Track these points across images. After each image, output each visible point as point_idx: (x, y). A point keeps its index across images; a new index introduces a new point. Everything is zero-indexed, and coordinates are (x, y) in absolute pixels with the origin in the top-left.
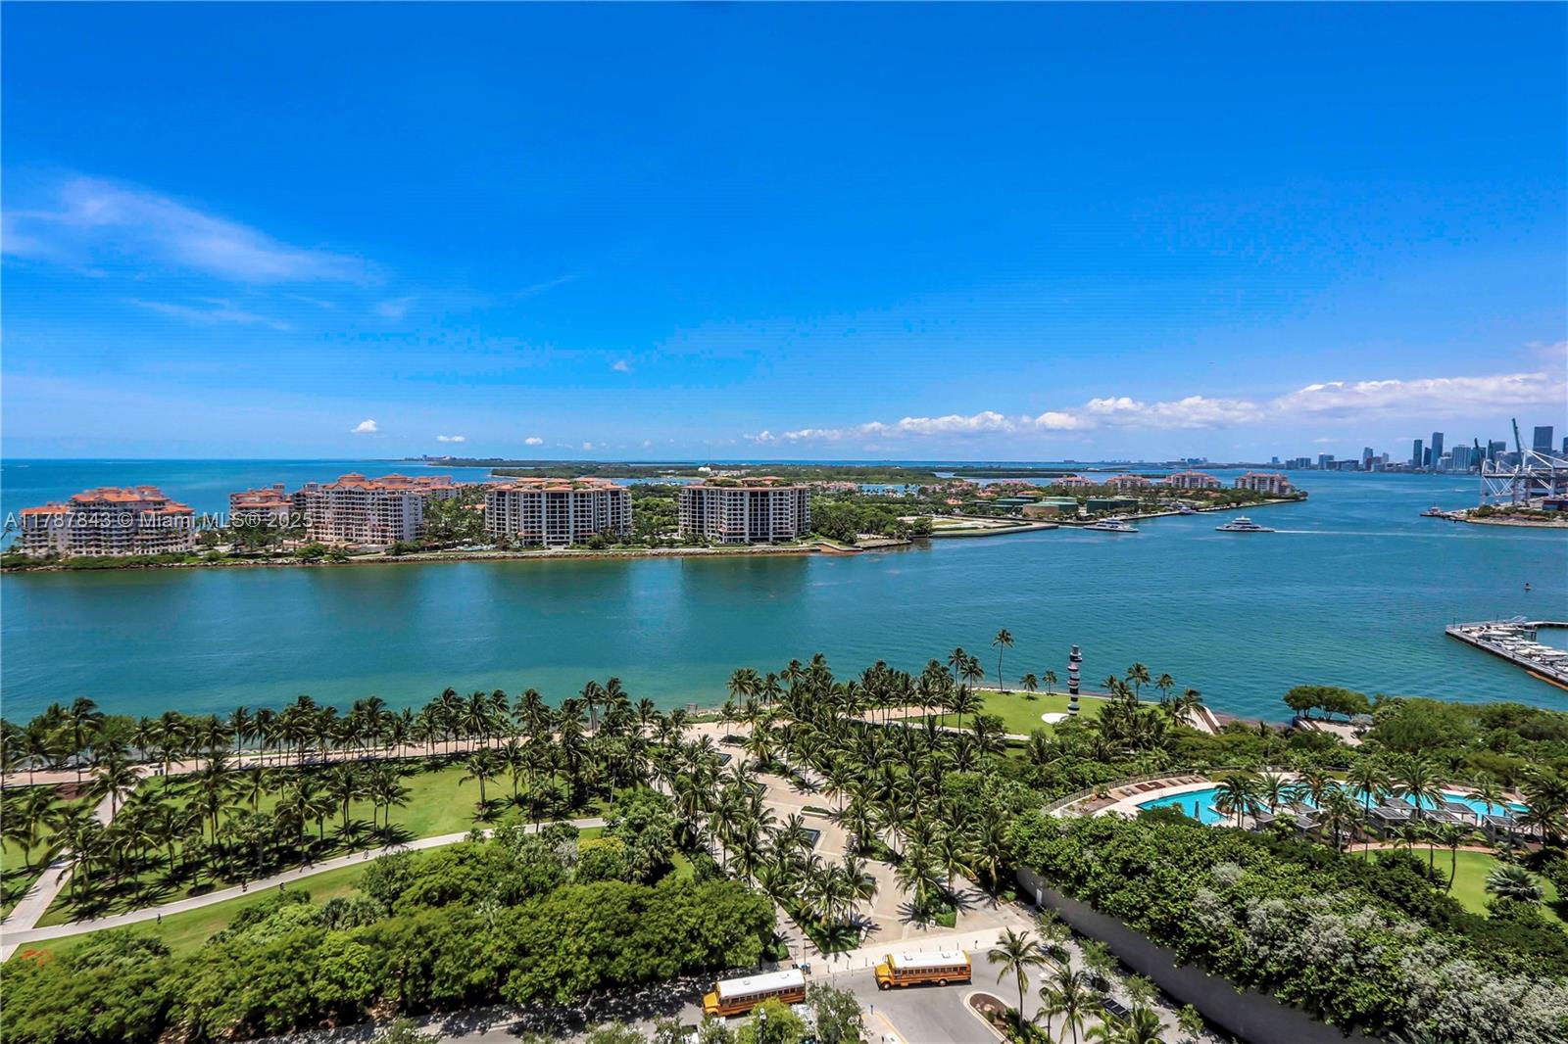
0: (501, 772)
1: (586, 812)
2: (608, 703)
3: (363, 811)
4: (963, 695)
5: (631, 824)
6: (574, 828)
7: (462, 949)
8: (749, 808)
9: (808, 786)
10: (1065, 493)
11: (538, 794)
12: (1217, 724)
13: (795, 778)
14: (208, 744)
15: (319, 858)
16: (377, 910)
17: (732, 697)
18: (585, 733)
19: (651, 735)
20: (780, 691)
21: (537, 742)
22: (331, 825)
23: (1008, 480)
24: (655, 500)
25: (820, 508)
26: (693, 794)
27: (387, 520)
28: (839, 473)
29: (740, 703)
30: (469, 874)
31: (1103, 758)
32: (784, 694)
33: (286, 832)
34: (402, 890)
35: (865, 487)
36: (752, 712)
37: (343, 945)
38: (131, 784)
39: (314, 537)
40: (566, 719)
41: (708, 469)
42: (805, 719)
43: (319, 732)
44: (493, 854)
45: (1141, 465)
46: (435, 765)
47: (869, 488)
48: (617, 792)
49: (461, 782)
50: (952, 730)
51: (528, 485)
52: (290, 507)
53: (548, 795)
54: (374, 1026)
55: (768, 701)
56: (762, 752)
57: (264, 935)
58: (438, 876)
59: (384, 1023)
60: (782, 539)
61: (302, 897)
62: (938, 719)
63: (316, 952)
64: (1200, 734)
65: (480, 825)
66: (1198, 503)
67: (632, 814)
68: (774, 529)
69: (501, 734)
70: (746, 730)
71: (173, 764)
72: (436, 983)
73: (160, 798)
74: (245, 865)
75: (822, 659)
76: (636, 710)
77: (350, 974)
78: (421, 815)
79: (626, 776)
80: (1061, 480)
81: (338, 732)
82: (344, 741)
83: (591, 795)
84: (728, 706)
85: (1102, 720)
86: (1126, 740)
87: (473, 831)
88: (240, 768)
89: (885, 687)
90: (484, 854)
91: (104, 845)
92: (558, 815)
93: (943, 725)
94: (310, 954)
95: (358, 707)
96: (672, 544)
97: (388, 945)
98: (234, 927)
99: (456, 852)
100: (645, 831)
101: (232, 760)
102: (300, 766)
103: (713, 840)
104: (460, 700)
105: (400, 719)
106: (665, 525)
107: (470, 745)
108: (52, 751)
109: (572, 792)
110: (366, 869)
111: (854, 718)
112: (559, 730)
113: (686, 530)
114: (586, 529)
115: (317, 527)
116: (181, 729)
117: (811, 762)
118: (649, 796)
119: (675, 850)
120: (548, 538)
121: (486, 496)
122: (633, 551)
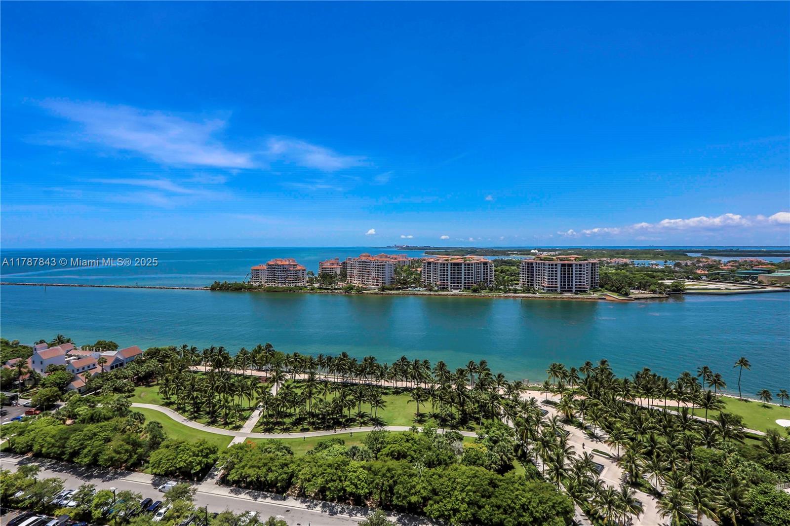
0: (427, 400)
1: (467, 428)
2: (480, 373)
4: (709, 397)
5: (491, 439)
6: (461, 435)
7: (407, 483)
8: (559, 443)
9: (597, 438)
11: (444, 414)
13: (588, 431)
14: (309, 368)
15: (349, 426)
16: (371, 455)
17: (549, 378)
18: (467, 387)
19: (503, 393)
20: (579, 379)
21: (444, 388)
22: (354, 412)
24: (506, 268)
25: (606, 274)
26: (526, 428)
27: (379, 275)
28: (618, 254)
29: (554, 383)
30: (410, 448)
32: (581, 381)
33: (336, 412)
34: (381, 448)
35: (636, 261)
36: (561, 389)
37: (357, 468)
38: (283, 380)
39: (349, 282)
40: (459, 378)
41: (537, 251)
42: (595, 397)
43: (349, 369)
44: (422, 440)
46: (397, 392)
47: (639, 263)
48: (483, 420)
49: (408, 402)
50: (703, 420)
51: (442, 259)
52: (341, 268)
53: (449, 415)
54: (368, 510)
55: (571, 383)
56: (567, 413)
57: (327, 455)
58: (397, 445)
59: (372, 509)
60: (581, 291)
61: (342, 442)
62: (690, 411)
63: (346, 468)
65: (417, 425)
67: (491, 434)
68: (576, 285)
69: (427, 381)
70: (557, 398)
71: (297, 375)
72: (395, 497)
73: (292, 388)
74: (321, 423)
75: (606, 363)
76: (494, 378)
77: (359, 482)
78: (390, 415)
79: (489, 413)
81: (357, 370)
82: (359, 374)
83: (470, 420)
84: (546, 383)
87: (413, 427)
88: (320, 380)
89: (650, 385)
90: (417, 439)
91: (274, 404)
92: (453, 427)
93: (693, 415)
94: (344, 469)
95: (365, 360)
96: (515, 291)
97: (375, 473)
98: (316, 449)
99: (405, 436)
100: (498, 444)
101: (317, 376)
102: (343, 383)
103: (537, 457)
104: (408, 362)
105: (382, 368)
106: (512, 281)
107: (412, 384)
108: (259, 363)
109: (460, 416)
110: (367, 435)
111: (628, 401)
112: (455, 383)
113: (523, 284)
114: (470, 282)
115: (351, 277)
116: (300, 360)
117: (599, 423)
118: (501, 426)
119: (515, 458)
120: (451, 286)
121: (422, 264)
122: (494, 294)
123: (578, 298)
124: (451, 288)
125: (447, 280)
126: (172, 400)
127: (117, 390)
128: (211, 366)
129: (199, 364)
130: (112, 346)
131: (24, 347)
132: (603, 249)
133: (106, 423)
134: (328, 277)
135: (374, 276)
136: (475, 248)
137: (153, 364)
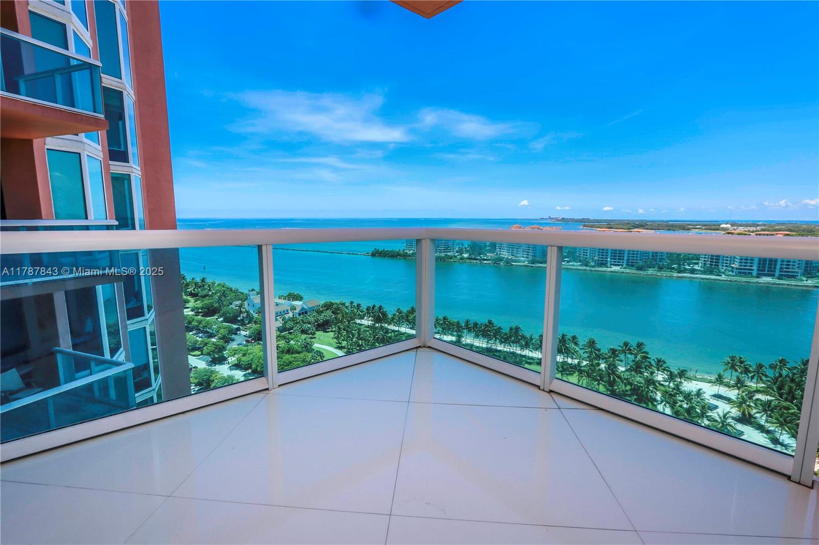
0: (572, 374)
2: (636, 355)
13: (771, 436)
14: (456, 331)
17: (724, 371)
18: (620, 368)
19: (662, 379)
20: (766, 376)
21: (592, 365)
29: (730, 377)
32: (769, 379)
36: (739, 384)
39: (499, 254)
40: (610, 357)
41: (729, 226)
42: (786, 400)
43: (495, 336)
55: (754, 380)
56: (744, 411)
69: (574, 357)
70: (733, 394)
71: (445, 336)
76: (653, 363)
79: (642, 397)
81: (502, 337)
82: (504, 342)
84: (720, 376)
95: (511, 329)
96: (693, 271)
101: (463, 339)
102: (487, 348)
105: (527, 338)
106: (689, 259)
112: (605, 362)
113: (705, 264)
114: (635, 258)
115: (500, 249)
116: (448, 323)
117: (787, 429)
120: (611, 262)
122: (664, 274)
123: (782, 284)
124: (611, 265)
125: (607, 255)
126: (343, 345)
127: (304, 332)
128: (372, 321)
129: (363, 319)
130: (298, 298)
131: (242, 293)
133: (297, 355)
134: (477, 248)
135: (525, 248)
136: (645, 220)
137: (328, 315)
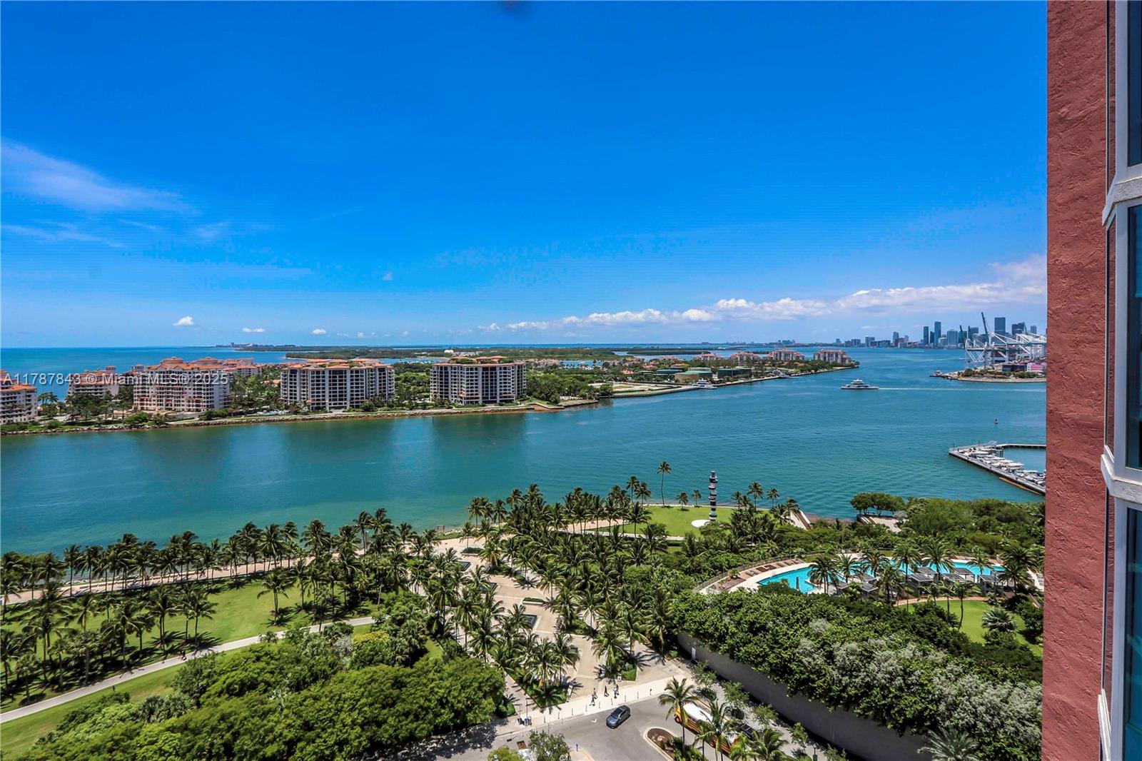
0: (291, 585)
1: (359, 613)
2: (376, 528)
3: (177, 624)
4: (637, 510)
5: (394, 620)
6: (349, 626)
7: (258, 729)
8: (484, 601)
9: (528, 583)
10: (703, 365)
11: (321, 601)
12: (808, 522)
13: (518, 577)
14: (42, 577)
15: (139, 665)
16: (187, 703)
17: (470, 519)
18: (357, 552)
19: (410, 551)
20: (506, 512)
21: (320, 561)
22: (149, 637)
23: (664, 357)
24: (411, 375)
25: (534, 378)
26: (442, 594)
27: (201, 393)
28: (546, 353)
29: (476, 525)
30: (264, 669)
31: (734, 550)
32: (509, 515)
33: (110, 646)
34: (208, 685)
35: (565, 362)
36: (486, 529)
37: (158, 735)
39: (139, 407)
40: (344, 541)
41: (452, 351)
42: (525, 533)
43: (140, 562)
44: (284, 651)
45: (752, 345)
46: (237, 583)
47: (569, 364)
48: (383, 596)
49: (259, 596)
50: (632, 535)
51: (315, 365)
53: (329, 601)
55: (497, 521)
56: (493, 560)
57: (88, 732)
58: (238, 672)
60: (506, 401)
61: (122, 698)
62: (621, 528)
63: (134, 742)
64: (798, 530)
65: (274, 629)
66: (790, 370)
67: (395, 612)
68: (501, 394)
69: (292, 556)
70: (481, 543)
71: (11, 596)
74: (73, 675)
75: (536, 488)
76: (398, 533)
78: (225, 624)
79: (390, 583)
80: (700, 356)
81: (156, 561)
82: (161, 568)
83: (363, 599)
84: (467, 526)
85: (733, 523)
86: (749, 536)
87: (268, 634)
88: (71, 595)
89: (582, 506)
90: (276, 651)
92: (336, 617)
93: (624, 532)
94: (129, 745)
95: (174, 541)
96: (425, 406)
97: (196, 732)
98: (61, 728)
99: (254, 652)
100: (405, 624)
101: (63, 589)
102: (123, 591)
103: (457, 628)
104: (258, 531)
105: (209, 548)
106: (419, 392)
107: (266, 566)
109: (347, 598)
110: (178, 671)
111: (560, 530)
112: (338, 550)
113: (435, 396)
114: (360, 397)
115: (142, 400)
116: (19, 566)
117: (530, 564)
118: (408, 597)
119: (428, 637)
120: (330, 404)
121: (282, 373)
122: (396, 412)
123: (504, 410)
124: (330, 408)
125: (324, 396)
132: (531, 347)
134: (91, 402)
135: (192, 395)
136: (367, 347)
